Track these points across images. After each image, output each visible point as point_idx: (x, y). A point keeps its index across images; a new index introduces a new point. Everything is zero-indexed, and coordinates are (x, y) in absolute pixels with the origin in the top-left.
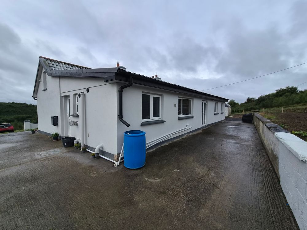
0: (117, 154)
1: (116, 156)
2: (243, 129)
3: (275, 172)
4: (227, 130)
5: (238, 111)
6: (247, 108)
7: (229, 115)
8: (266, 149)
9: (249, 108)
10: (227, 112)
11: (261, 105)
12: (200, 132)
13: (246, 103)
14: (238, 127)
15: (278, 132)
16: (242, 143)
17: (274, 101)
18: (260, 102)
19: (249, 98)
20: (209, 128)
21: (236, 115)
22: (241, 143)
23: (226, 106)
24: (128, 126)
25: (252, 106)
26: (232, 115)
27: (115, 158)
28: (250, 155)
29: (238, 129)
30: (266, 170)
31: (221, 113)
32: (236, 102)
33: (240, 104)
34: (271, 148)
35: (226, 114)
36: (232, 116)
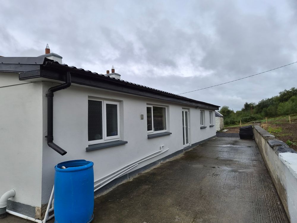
0: (42, 205)
1: (40, 209)
2: (241, 149)
3: (284, 211)
4: (220, 152)
5: (233, 123)
6: (245, 118)
7: (222, 128)
8: (272, 177)
9: (248, 117)
10: (219, 123)
11: (263, 113)
12: (181, 156)
13: (243, 110)
14: (235, 146)
15: (282, 152)
16: (241, 171)
17: (279, 108)
18: (262, 109)
19: (247, 104)
20: (194, 149)
21: (231, 128)
22: (239, 170)
23: (217, 115)
24: (63, 154)
25: (252, 115)
26: (225, 128)
27: (38, 214)
28: (252, 188)
29: (235, 150)
30: (273, 209)
31: (210, 126)
32: (230, 109)
33: (235, 112)
34: (277, 176)
35: (217, 127)
36: (225, 130)
